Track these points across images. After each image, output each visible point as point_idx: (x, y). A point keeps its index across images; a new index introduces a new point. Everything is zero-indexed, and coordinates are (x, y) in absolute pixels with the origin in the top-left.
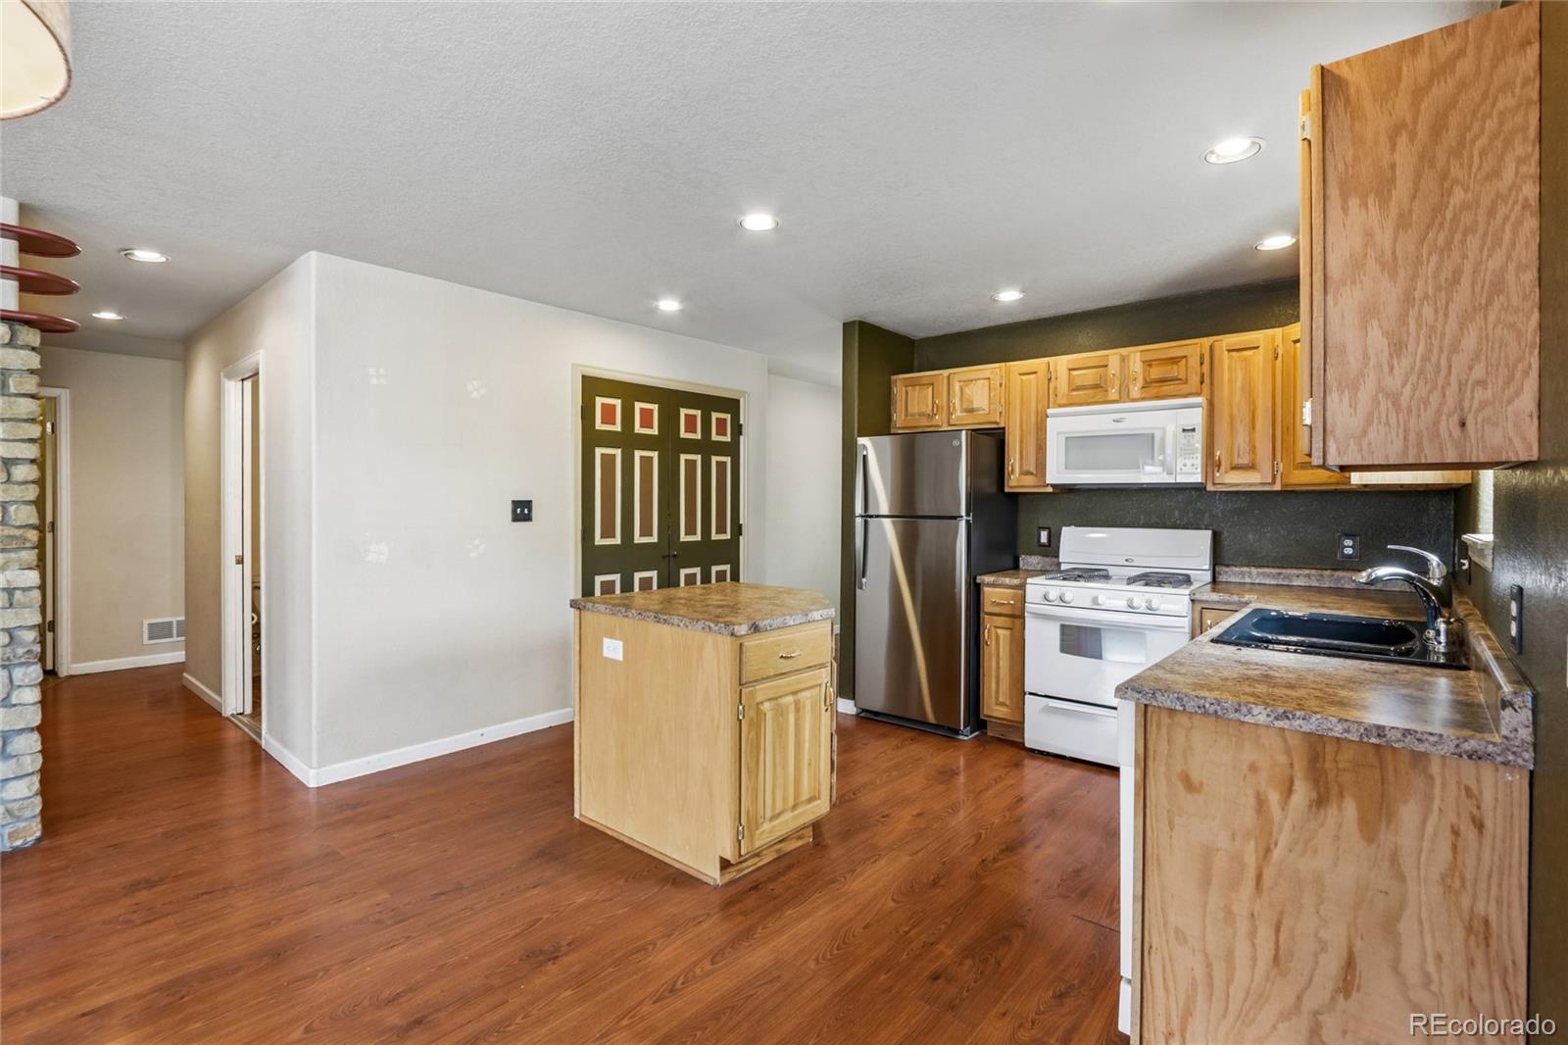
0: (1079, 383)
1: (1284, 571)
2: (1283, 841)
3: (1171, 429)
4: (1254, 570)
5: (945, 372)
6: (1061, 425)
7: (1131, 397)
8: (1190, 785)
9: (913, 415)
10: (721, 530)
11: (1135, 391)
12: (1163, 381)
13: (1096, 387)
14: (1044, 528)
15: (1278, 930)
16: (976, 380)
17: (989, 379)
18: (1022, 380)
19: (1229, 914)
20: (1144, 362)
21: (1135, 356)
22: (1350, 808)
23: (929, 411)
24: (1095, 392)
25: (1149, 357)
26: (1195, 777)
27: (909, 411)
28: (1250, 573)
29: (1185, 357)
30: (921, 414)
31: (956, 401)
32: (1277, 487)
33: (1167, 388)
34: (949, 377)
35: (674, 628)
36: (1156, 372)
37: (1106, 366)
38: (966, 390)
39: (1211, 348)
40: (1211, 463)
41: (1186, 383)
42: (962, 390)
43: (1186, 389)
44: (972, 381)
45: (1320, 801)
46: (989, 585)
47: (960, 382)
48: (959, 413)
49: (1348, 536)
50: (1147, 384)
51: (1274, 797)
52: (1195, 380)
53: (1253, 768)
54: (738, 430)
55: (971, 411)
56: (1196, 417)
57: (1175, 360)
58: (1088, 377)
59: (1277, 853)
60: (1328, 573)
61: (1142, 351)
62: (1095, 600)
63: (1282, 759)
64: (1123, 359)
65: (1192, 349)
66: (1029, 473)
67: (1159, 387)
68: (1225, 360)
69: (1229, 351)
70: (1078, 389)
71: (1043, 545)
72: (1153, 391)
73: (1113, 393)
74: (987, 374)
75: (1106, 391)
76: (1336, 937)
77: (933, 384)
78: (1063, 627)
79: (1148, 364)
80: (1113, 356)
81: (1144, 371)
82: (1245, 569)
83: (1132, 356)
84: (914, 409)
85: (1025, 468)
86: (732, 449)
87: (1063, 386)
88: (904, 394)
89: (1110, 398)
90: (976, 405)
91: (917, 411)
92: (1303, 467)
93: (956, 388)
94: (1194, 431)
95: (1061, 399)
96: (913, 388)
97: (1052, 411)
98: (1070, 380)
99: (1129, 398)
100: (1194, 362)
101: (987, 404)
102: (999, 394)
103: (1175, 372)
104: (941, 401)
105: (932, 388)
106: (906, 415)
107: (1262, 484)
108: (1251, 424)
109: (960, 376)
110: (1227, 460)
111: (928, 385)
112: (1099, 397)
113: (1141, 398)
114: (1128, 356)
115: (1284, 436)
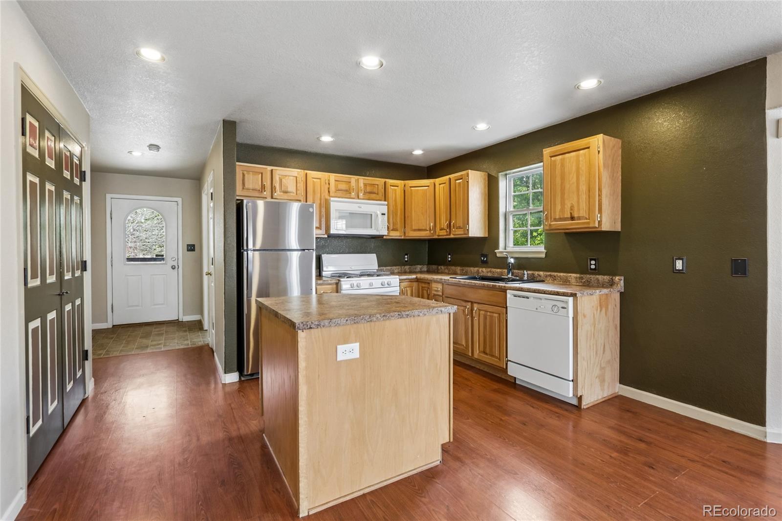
0: (339, 187)
1: (392, 268)
2: (597, 322)
3: (378, 213)
5: (269, 168)
6: (337, 205)
7: (360, 197)
9: (248, 189)
11: (361, 195)
13: (346, 191)
15: (596, 345)
16: (289, 176)
17: (296, 177)
18: (313, 181)
19: (590, 346)
20: (364, 184)
22: (604, 309)
23: (259, 187)
24: (347, 193)
25: (366, 182)
27: (246, 186)
28: (383, 269)
29: (378, 185)
30: (254, 190)
31: (277, 186)
32: (403, 238)
33: (373, 196)
34: (272, 170)
36: (368, 189)
37: (350, 182)
38: (284, 180)
39: (385, 183)
40: (388, 228)
41: (378, 194)
42: (281, 180)
43: (378, 197)
44: (286, 176)
45: (601, 310)
46: (320, 285)
47: (279, 175)
48: (278, 193)
49: (407, 255)
50: (365, 193)
51: (595, 313)
52: (381, 194)
54: (82, 176)
55: (286, 192)
56: (385, 209)
57: (374, 185)
58: (343, 186)
60: (403, 267)
61: (363, 179)
62: (371, 284)
64: (357, 181)
65: (380, 181)
66: (318, 228)
67: (371, 194)
68: (390, 189)
69: (391, 186)
70: (339, 190)
72: (367, 196)
73: (353, 195)
74: (296, 175)
75: (350, 193)
76: (603, 341)
77: (262, 174)
79: (365, 185)
80: (353, 179)
81: (364, 187)
82: (382, 268)
83: (360, 180)
84: (249, 185)
86: (79, 193)
87: (332, 189)
88: (241, 175)
89: (352, 197)
90: (289, 190)
91: (251, 187)
92: (415, 230)
93: (277, 178)
94: (384, 214)
95: (331, 194)
96: (248, 172)
97: (332, 199)
98: (336, 186)
99: (358, 198)
100: (380, 187)
101: (294, 191)
102: (301, 186)
103: (375, 191)
104: (268, 183)
105: (260, 175)
106: (243, 189)
107: (400, 236)
108: (396, 214)
109: (279, 171)
110: (391, 228)
111: (259, 173)
112: (348, 195)
113: (363, 199)
114: (358, 179)
115: (405, 219)
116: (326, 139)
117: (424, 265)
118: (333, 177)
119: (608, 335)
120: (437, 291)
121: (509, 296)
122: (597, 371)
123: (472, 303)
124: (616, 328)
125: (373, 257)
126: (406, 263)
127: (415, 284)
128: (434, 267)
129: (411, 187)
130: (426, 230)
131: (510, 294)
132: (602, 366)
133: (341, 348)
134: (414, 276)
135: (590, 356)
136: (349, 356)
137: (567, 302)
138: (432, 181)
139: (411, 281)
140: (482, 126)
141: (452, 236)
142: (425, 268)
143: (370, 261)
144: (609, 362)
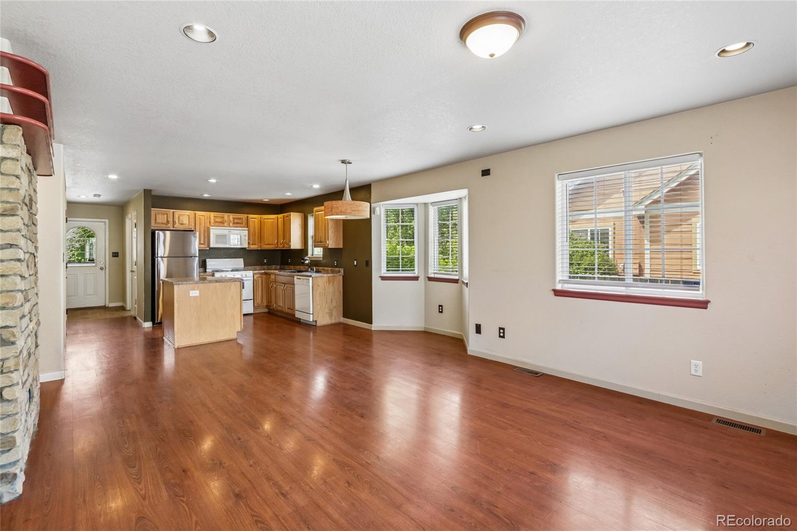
0: (217, 220)
1: (255, 267)
4: (250, 267)
5: (172, 211)
6: (214, 232)
8: (318, 286)
9: (158, 223)
11: (231, 224)
12: (237, 223)
13: (221, 222)
15: (326, 299)
16: (184, 215)
18: (199, 217)
21: (232, 216)
22: (331, 283)
23: (165, 221)
24: (222, 223)
25: (234, 217)
27: (157, 221)
29: (242, 218)
30: (162, 223)
31: (177, 221)
32: (259, 249)
34: (173, 212)
36: (236, 221)
37: (224, 217)
38: (181, 217)
39: (247, 217)
40: (249, 243)
42: (179, 217)
43: (242, 225)
44: (182, 215)
48: (177, 224)
49: (266, 259)
50: (234, 223)
52: (244, 223)
53: (324, 281)
55: (182, 224)
56: (246, 233)
57: (240, 219)
58: (219, 220)
59: (326, 290)
62: (234, 276)
63: (326, 279)
65: (244, 216)
66: (202, 244)
67: (237, 224)
68: (251, 221)
69: (251, 218)
70: (217, 222)
72: (235, 225)
73: (226, 224)
74: (188, 214)
75: (224, 224)
76: (331, 297)
79: (234, 219)
80: (226, 215)
85: (201, 242)
87: (212, 221)
88: (154, 215)
89: (225, 226)
90: (184, 223)
91: (160, 221)
92: (266, 244)
93: (176, 216)
94: (246, 236)
95: (212, 224)
96: (159, 214)
97: (211, 227)
98: (214, 220)
99: (229, 226)
100: (244, 219)
101: (187, 223)
102: (192, 220)
103: (240, 221)
104: (171, 220)
105: (166, 215)
106: (156, 223)
107: (257, 248)
108: (255, 235)
109: (178, 213)
110: (251, 243)
111: (165, 214)
112: (222, 225)
113: (233, 227)
114: (229, 216)
115: (261, 238)
116: (206, 195)
117: (277, 265)
118: (212, 214)
119: (334, 294)
120: (273, 279)
121: (295, 279)
122: (327, 310)
123: (285, 284)
125: (242, 260)
126: (265, 264)
127: (264, 276)
128: (283, 266)
129: (264, 219)
130: (273, 244)
131: (296, 277)
132: (331, 308)
133: (191, 292)
134: (263, 271)
136: (194, 295)
137: (309, 280)
138: (276, 216)
139: (262, 274)
141: (285, 248)
142: (278, 267)
143: (240, 262)
144: (335, 307)
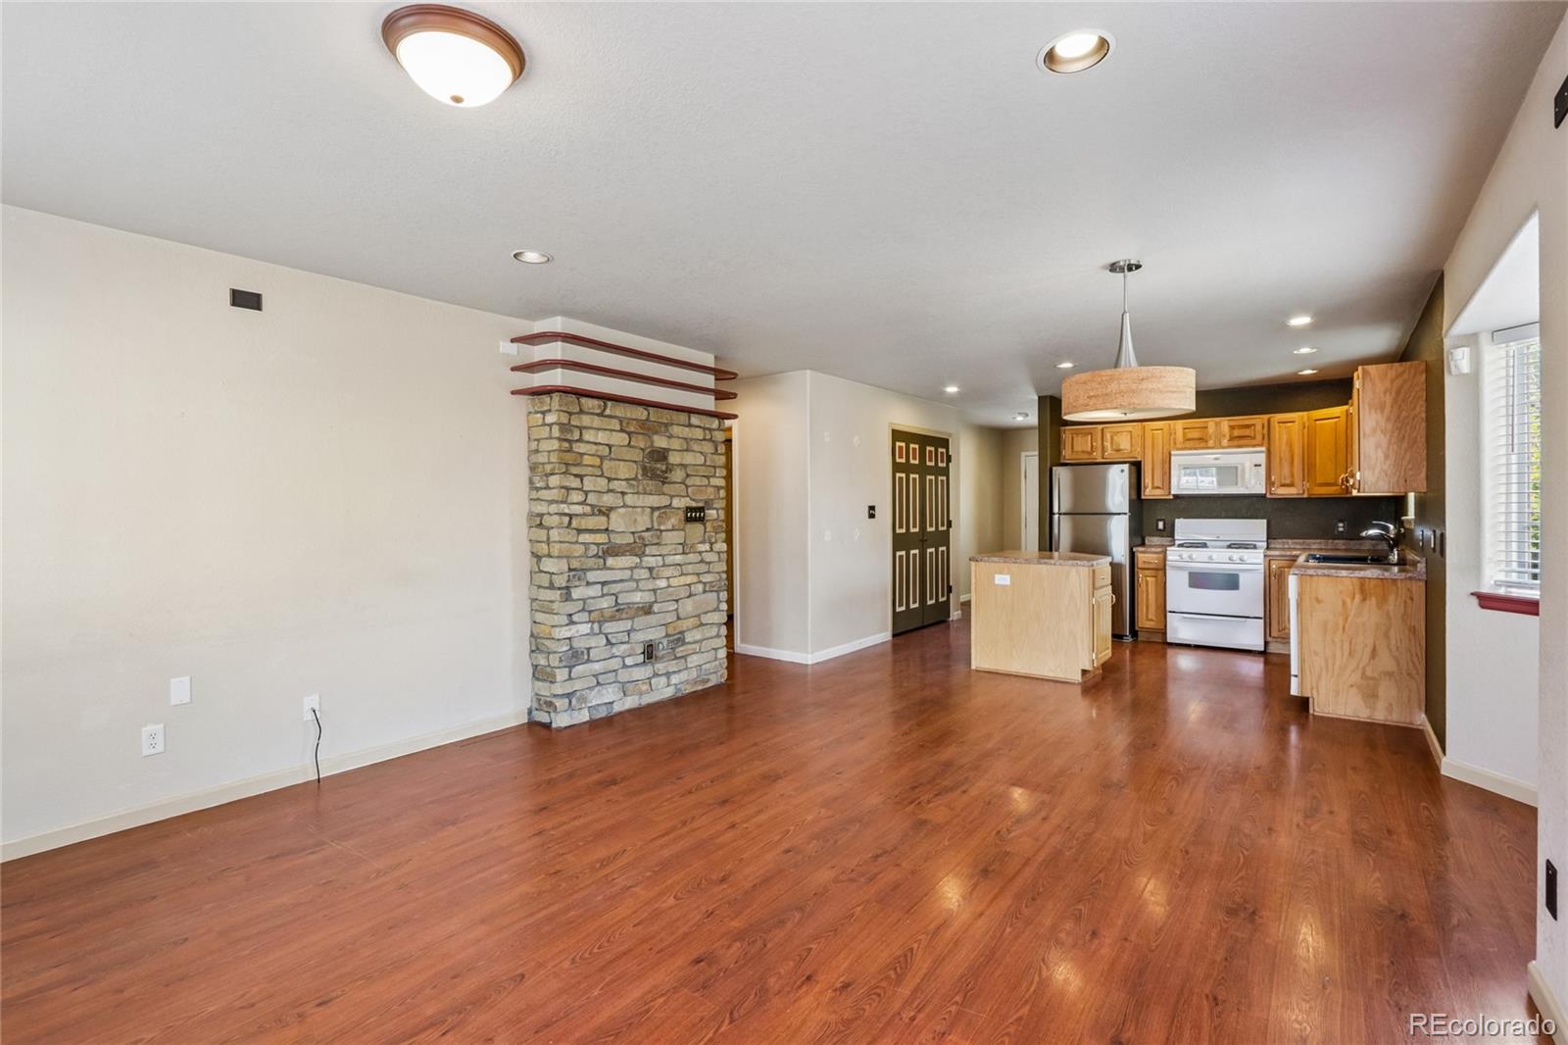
0: (1189, 436)
2: (1352, 614)
3: (1248, 465)
4: (1290, 541)
5: (1100, 427)
6: (1178, 460)
9: (1077, 452)
10: (943, 525)
11: (1225, 442)
12: (1240, 437)
13: (1200, 439)
14: (1161, 520)
15: (1351, 644)
16: (1122, 432)
17: (1131, 432)
18: (1153, 433)
19: (1333, 641)
20: (1229, 426)
21: (1225, 423)
22: (1374, 599)
23: (1089, 449)
24: (1200, 442)
25: (1232, 423)
26: (1320, 598)
27: (1075, 449)
28: (1287, 542)
29: (1254, 425)
30: (1083, 452)
31: (1108, 444)
32: (1305, 496)
33: (1242, 442)
34: (1103, 429)
35: (1053, 567)
36: (1236, 433)
37: (1207, 427)
38: (1115, 438)
39: (1269, 420)
40: (1269, 483)
41: (1254, 439)
42: (1112, 438)
43: (1254, 442)
44: (1119, 433)
45: (1364, 599)
46: (1141, 552)
47: (1110, 433)
48: (1110, 452)
49: (1341, 521)
50: (1232, 439)
51: (1348, 601)
52: (1259, 437)
53: (1341, 592)
54: (949, 459)
55: (1118, 450)
56: (1262, 458)
57: (1248, 426)
58: (1196, 434)
59: (1350, 618)
60: (1330, 541)
61: (1229, 420)
62: (1210, 558)
63: (1351, 588)
64: (1217, 424)
65: (1259, 420)
66: (1158, 488)
67: (1238, 440)
68: (1276, 428)
69: (1280, 422)
70: (1189, 440)
71: (1160, 530)
72: (1236, 443)
73: (1211, 443)
74: (1130, 429)
75: (1207, 442)
76: (1370, 642)
77: (1092, 434)
78: (1190, 574)
79: (1232, 428)
80: (1211, 422)
81: (1230, 431)
82: (1285, 540)
83: (1222, 423)
84: (1078, 447)
85: (1156, 484)
86: (945, 472)
87: (1180, 439)
88: (1071, 439)
89: (1209, 445)
90: (1122, 447)
91: (1080, 449)
92: (1321, 485)
93: (1108, 436)
94: (1260, 465)
95: (1178, 446)
96: (1077, 434)
97: (1176, 452)
98: (1184, 434)
99: (1220, 446)
100: (1259, 427)
101: (1128, 447)
102: (1137, 441)
103: (1247, 432)
104: (1098, 444)
105: (1090, 437)
106: (1073, 452)
107: (1297, 494)
108: (1292, 462)
109: (1111, 429)
110: (1275, 482)
111: (1088, 434)
112: (1203, 445)
113: (1229, 447)
114: (1220, 423)
115: (1309, 469)
118: (1178, 425)
119: (1387, 635)
122: (1356, 678)
124: (1413, 630)
125: (1263, 523)
129: (1316, 420)
130: (1335, 484)
132: (1369, 673)
133: (997, 576)
135: (1334, 655)
136: (1002, 583)
140: (1305, 350)
143: (1255, 529)
144: (1390, 674)
